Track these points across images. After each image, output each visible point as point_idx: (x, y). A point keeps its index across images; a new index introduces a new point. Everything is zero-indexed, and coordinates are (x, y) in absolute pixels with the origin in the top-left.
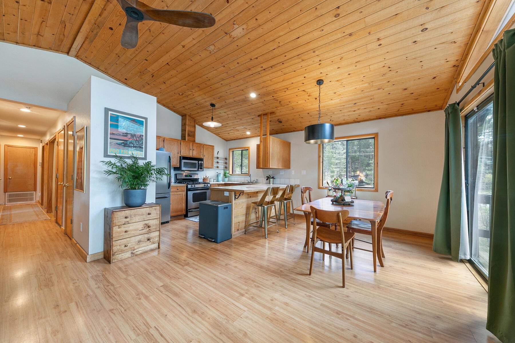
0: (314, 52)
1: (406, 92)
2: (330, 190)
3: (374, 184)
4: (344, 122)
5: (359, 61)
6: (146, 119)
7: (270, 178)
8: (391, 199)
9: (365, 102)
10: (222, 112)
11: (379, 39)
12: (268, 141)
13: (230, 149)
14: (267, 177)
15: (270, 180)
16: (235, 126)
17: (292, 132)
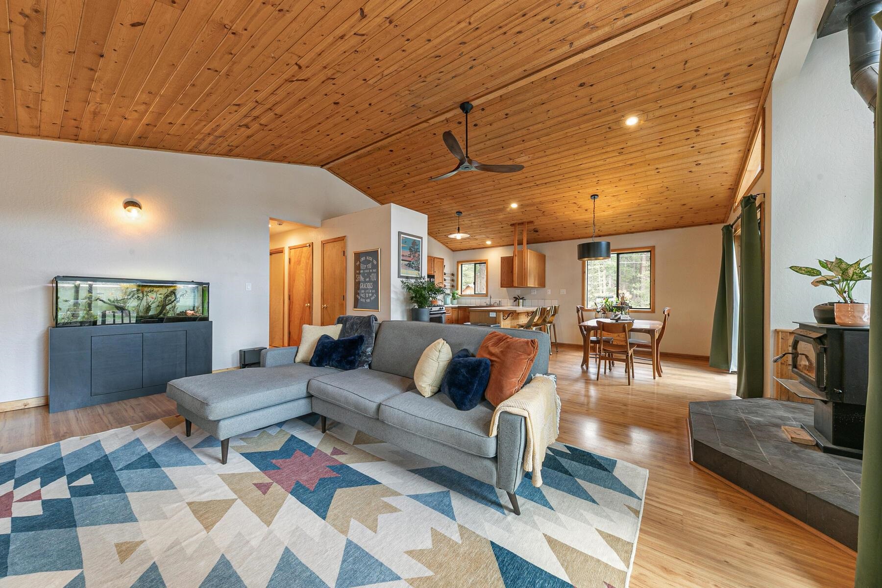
0: (594, 174)
1: (684, 207)
2: (598, 312)
3: (650, 304)
4: (614, 232)
5: (638, 183)
6: (421, 238)
7: (519, 299)
8: (669, 315)
9: (642, 215)
10: (465, 221)
11: (657, 169)
12: (525, 255)
13: (458, 262)
14: (514, 298)
15: (519, 301)
16: (474, 235)
17: (547, 242)
